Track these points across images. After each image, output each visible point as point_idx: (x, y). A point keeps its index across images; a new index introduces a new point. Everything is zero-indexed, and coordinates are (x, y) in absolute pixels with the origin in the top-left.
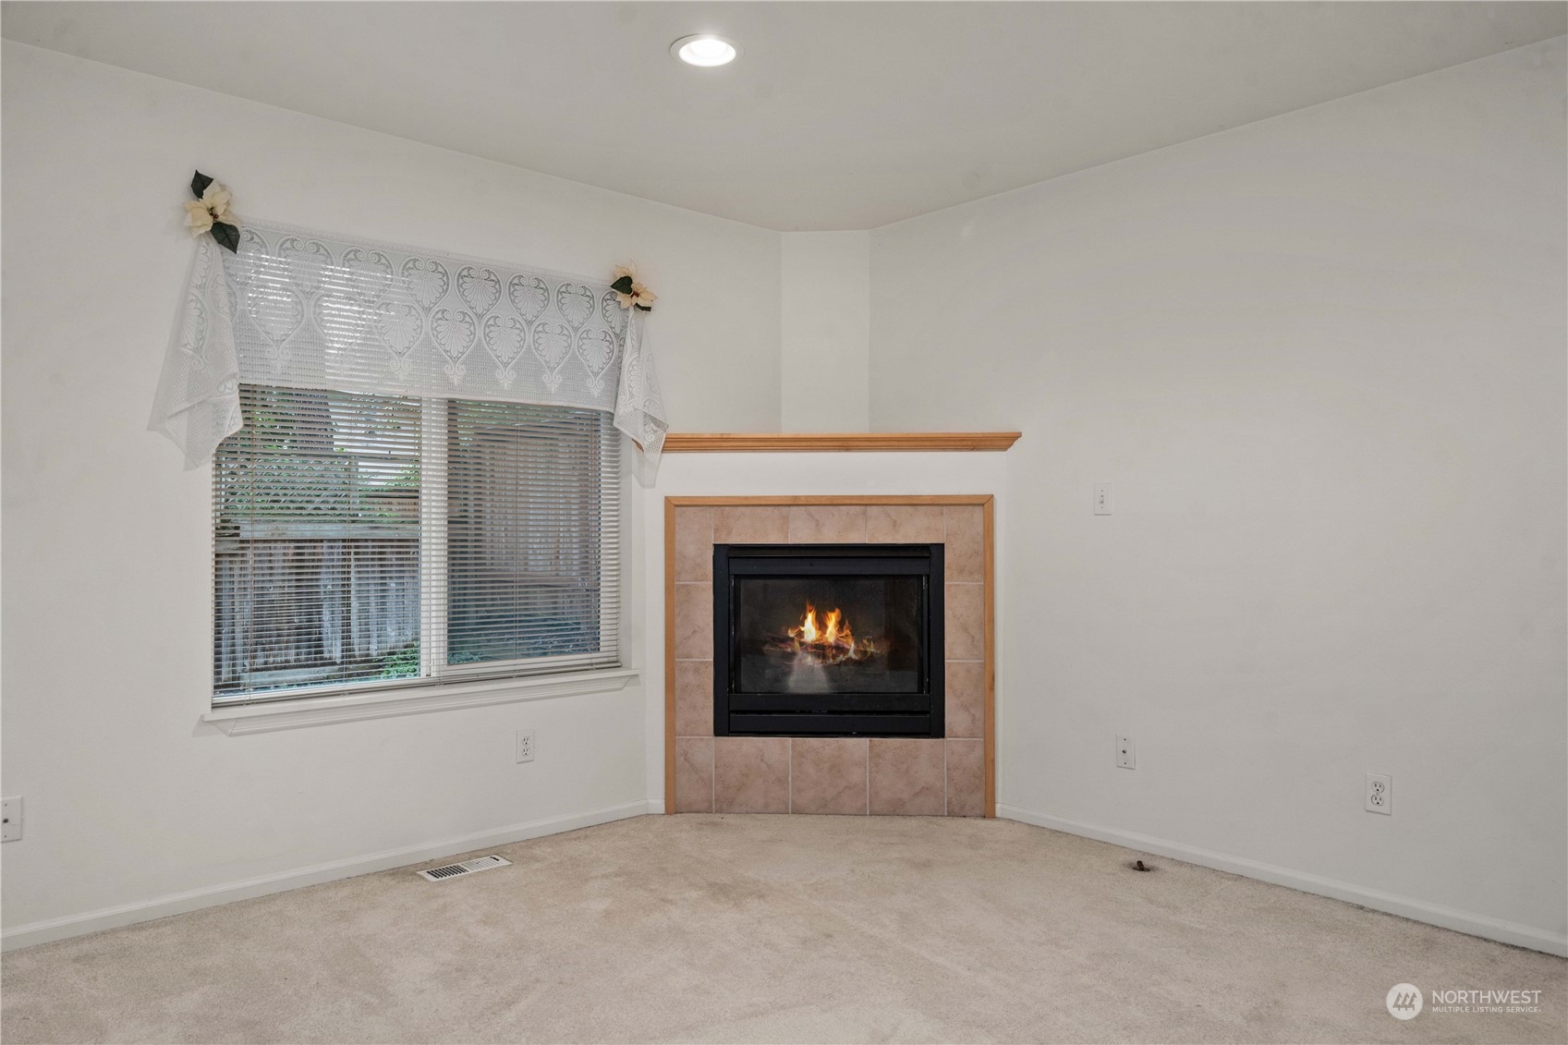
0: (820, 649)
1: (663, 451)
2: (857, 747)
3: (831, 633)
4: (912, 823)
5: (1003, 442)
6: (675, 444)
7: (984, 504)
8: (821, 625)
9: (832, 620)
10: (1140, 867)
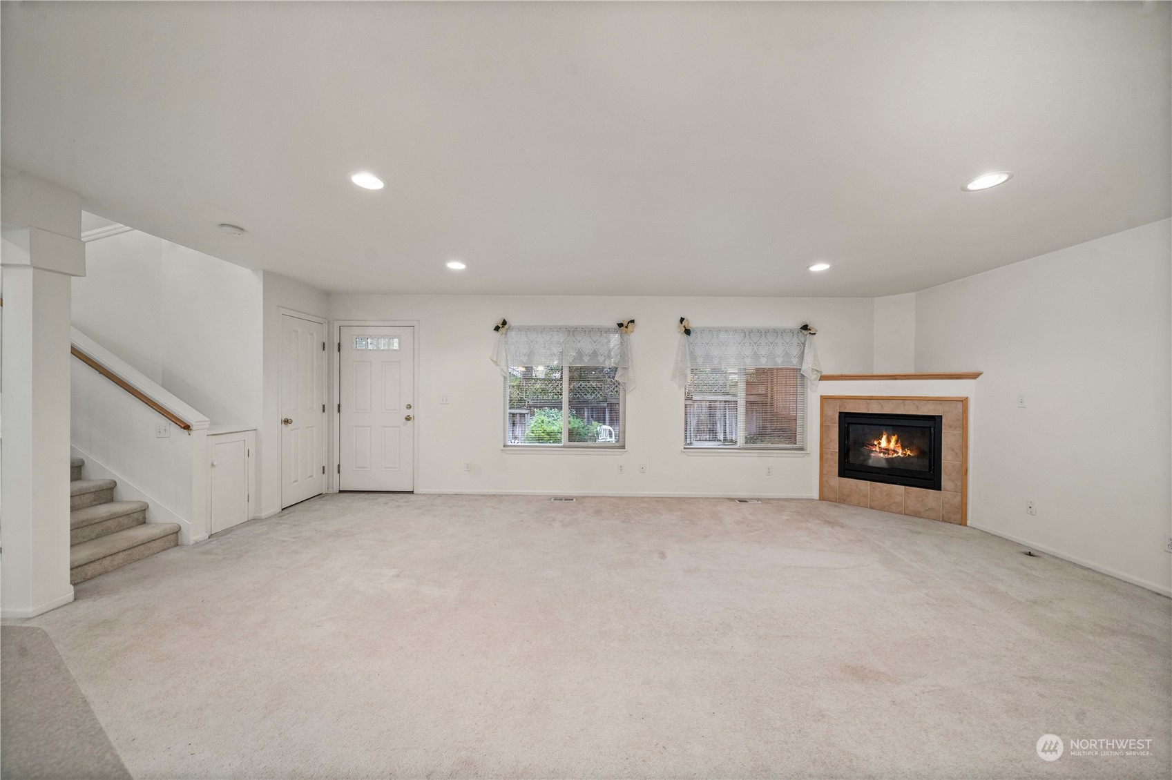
0: (886, 451)
1: (820, 380)
2: (899, 489)
3: (892, 445)
4: (923, 520)
5: (975, 376)
6: (823, 378)
7: (964, 401)
8: (889, 441)
9: (894, 439)
10: (1030, 554)
